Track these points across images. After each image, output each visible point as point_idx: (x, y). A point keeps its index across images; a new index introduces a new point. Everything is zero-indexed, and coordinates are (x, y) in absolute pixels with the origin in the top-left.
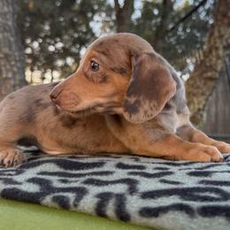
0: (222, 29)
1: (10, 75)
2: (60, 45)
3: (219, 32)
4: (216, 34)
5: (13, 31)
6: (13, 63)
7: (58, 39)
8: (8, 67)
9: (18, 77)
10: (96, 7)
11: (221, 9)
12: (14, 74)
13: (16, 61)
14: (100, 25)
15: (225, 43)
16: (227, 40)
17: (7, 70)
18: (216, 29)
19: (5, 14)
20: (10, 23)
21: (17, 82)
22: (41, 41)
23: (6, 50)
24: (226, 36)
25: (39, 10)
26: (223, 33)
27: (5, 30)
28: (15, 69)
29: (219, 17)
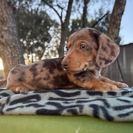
0: (113, 30)
1: (16, 55)
2: (35, 42)
3: (112, 31)
4: (110, 32)
5: (17, 35)
6: (17, 50)
7: (34, 39)
8: (15, 52)
9: (20, 56)
10: (51, 24)
11: (113, 20)
12: (18, 54)
13: (19, 49)
14: (53, 32)
15: (115, 36)
16: (116, 35)
17: (15, 53)
18: (110, 29)
19: (13, 27)
20: (15, 31)
21: (20, 58)
22: (27, 40)
23: (14, 44)
24: (115, 33)
25: (26, 26)
26: (114, 31)
27: (13, 35)
28: (18, 53)
29: (112, 24)
